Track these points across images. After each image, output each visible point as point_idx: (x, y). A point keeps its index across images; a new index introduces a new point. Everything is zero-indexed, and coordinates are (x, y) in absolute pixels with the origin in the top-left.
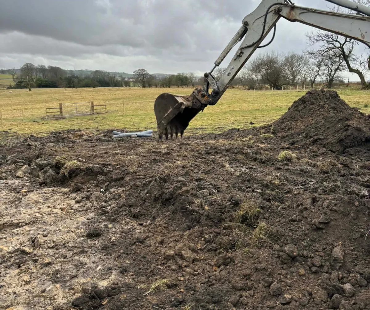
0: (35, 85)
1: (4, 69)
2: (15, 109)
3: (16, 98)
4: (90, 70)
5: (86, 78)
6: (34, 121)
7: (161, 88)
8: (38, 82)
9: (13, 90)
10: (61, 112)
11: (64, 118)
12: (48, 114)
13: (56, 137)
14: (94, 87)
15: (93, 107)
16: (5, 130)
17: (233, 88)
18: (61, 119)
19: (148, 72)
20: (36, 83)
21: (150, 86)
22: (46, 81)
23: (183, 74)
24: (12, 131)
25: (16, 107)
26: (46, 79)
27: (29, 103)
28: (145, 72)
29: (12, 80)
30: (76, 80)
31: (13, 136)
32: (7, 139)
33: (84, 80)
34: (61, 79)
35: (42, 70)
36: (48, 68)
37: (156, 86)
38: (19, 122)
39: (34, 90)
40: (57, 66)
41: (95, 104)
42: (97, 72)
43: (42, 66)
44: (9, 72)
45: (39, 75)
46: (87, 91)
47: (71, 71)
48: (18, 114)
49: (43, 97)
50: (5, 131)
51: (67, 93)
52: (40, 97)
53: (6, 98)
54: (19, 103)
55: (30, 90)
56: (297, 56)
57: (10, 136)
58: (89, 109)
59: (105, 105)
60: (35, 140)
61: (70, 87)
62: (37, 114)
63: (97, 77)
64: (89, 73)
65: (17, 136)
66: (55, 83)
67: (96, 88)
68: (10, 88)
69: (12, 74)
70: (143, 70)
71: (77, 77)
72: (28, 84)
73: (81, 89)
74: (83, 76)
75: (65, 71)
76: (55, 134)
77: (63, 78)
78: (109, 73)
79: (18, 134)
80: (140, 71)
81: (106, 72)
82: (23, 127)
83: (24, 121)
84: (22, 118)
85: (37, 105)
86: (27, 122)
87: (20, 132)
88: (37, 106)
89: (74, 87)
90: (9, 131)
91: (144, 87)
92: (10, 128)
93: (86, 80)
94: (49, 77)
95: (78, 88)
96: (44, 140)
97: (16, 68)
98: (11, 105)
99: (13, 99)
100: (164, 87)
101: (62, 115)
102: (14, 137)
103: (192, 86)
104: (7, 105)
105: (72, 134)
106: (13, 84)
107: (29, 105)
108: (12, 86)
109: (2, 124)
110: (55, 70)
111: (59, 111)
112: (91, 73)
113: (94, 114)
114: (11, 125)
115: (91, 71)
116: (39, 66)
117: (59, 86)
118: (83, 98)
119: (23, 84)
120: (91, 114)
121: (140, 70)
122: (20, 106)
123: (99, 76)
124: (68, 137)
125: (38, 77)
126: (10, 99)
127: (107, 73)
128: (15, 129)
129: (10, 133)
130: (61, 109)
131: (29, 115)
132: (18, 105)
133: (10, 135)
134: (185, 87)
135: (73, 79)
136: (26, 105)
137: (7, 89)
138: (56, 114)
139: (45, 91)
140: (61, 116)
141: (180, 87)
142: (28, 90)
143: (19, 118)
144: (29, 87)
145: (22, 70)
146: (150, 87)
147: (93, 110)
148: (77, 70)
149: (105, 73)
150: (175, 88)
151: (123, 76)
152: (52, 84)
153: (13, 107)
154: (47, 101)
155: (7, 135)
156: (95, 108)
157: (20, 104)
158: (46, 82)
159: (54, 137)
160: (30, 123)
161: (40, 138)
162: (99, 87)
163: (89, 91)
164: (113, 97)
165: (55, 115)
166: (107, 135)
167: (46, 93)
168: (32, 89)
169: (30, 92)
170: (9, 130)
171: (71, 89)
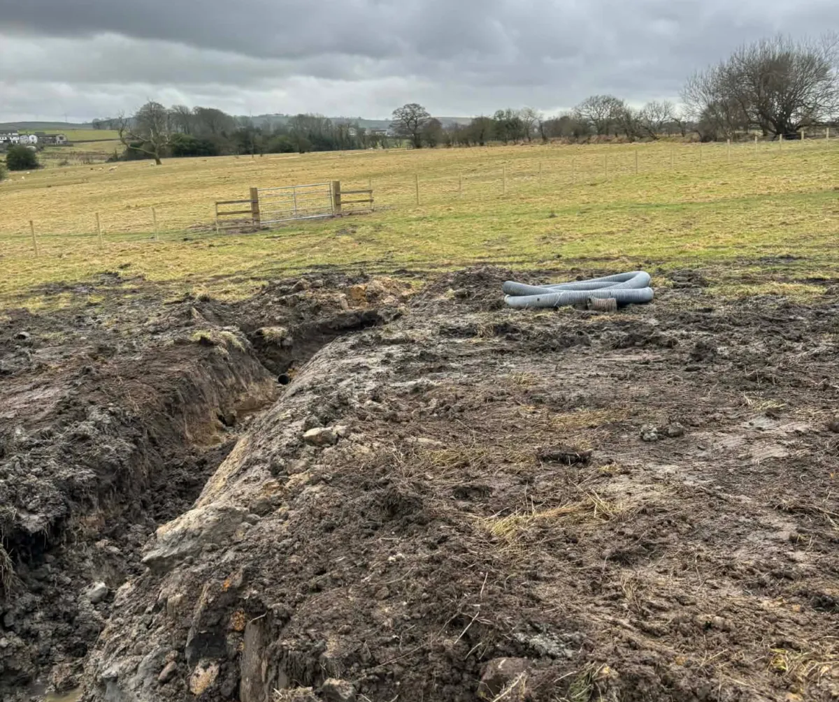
0: (169, 150)
1: (100, 119)
2: (129, 207)
3: (127, 180)
4: (285, 115)
5: (278, 132)
6: (185, 240)
7: (460, 147)
8: (175, 143)
9: (121, 163)
10: (256, 212)
11: (267, 229)
12: (221, 218)
13: (290, 301)
14: (301, 151)
15: (337, 196)
16: (110, 270)
17: (655, 138)
18: (256, 230)
19: (427, 111)
20: (171, 145)
21: (433, 144)
22: (192, 141)
23: (509, 113)
24: (131, 272)
25: (133, 202)
26: (191, 136)
27: (161, 190)
28: (421, 111)
29: (120, 142)
30: (258, 138)
31: (134, 291)
32: (120, 304)
33: (274, 136)
34: (224, 134)
35: (181, 116)
36: (194, 113)
37: (448, 144)
38: (144, 241)
39: (167, 162)
40: (214, 107)
41: (342, 187)
42: (301, 117)
43: (181, 108)
44: (111, 124)
45: (175, 129)
46: (289, 161)
47: (245, 119)
48: (140, 220)
49: (190, 176)
50: (110, 273)
51: (243, 165)
52: (182, 177)
53: (108, 182)
54: (137, 191)
55: (158, 163)
56: (795, 57)
57: (125, 292)
58: (327, 203)
59: (370, 191)
60: (216, 315)
61: (248, 153)
62: (187, 217)
63: (302, 131)
64: (285, 122)
65: (150, 294)
66: (212, 145)
67: (306, 153)
68: (114, 158)
69: (118, 129)
70: (415, 105)
71: (258, 131)
72: (153, 149)
73: (273, 157)
74: (272, 129)
75: (229, 117)
76: (284, 292)
77: (228, 133)
78: (328, 120)
79: (150, 282)
80: (408, 110)
81: (323, 118)
82: (160, 256)
83: (157, 239)
84: (151, 229)
85: (181, 195)
86: (167, 241)
87: (153, 277)
88: (182, 197)
89: (255, 152)
90: (121, 272)
91: (418, 146)
92: (125, 262)
93: (281, 137)
94: (198, 132)
95: (265, 155)
96: (246, 312)
97: (126, 116)
98: (119, 197)
99: (123, 183)
100: (468, 146)
101: (258, 221)
102: (141, 295)
103: (542, 140)
104: (111, 197)
105: (343, 290)
106: (121, 150)
107: (159, 195)
108: (119, 156)
109: (101, 249)
110: (210, 117)
111: (250, 209)
112: (289, 122)
113: (341, 216)
114: (124, 252)
115: (287, 117)
116: (175, 107)
117: (222, 152)
118: (290, 176)
119: (142, 149)
120: (332, 217)
121: (408, 106)
122: (142, 200)
123: (308, 127)
124: (332, 303)
125: (173, 133)
126: (116, 184)
127: (324, 121)
128: (139, 265)
129: (125, 278)
130: (255, 202)
131: (167, 222)
132: (134, 197)
133: (125, 286)
134: (522, 142)
135: (251, 134)
136: (154, 195)
137: (107, 162)
138: (241, 217)
139: (192, 163)
140: (255, 223)
141: (509, 142)
142: (153, 162)
143: (142, 230)
144: (157, 155)
145: (140, 118)
146: (432, 147)
147: (338, 204)
148: (257, 114)
149: (319, 120)
150: (495, 145)
151: (361, 126)
152: (205, 148)
153: (125, 202)
154: (203, 186)
155: (117, 287)
156: (343, 198)
157: (139, 193)
158: (193, 144)
159: (283, 302)
160: (173, 245)
161: (233, 306)
162: (314, 150)
163: (293, 161)
164: (362, 170)
165: (236, 222)
166: (469, 294)
167: (195, 168)
168: (162, 160)
169: (160, 166)
170: (122, 267)
171: (249, 157)
